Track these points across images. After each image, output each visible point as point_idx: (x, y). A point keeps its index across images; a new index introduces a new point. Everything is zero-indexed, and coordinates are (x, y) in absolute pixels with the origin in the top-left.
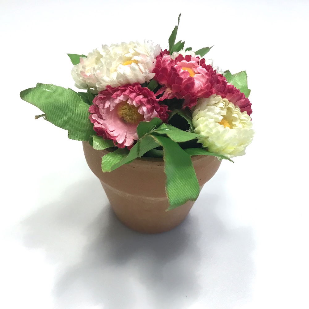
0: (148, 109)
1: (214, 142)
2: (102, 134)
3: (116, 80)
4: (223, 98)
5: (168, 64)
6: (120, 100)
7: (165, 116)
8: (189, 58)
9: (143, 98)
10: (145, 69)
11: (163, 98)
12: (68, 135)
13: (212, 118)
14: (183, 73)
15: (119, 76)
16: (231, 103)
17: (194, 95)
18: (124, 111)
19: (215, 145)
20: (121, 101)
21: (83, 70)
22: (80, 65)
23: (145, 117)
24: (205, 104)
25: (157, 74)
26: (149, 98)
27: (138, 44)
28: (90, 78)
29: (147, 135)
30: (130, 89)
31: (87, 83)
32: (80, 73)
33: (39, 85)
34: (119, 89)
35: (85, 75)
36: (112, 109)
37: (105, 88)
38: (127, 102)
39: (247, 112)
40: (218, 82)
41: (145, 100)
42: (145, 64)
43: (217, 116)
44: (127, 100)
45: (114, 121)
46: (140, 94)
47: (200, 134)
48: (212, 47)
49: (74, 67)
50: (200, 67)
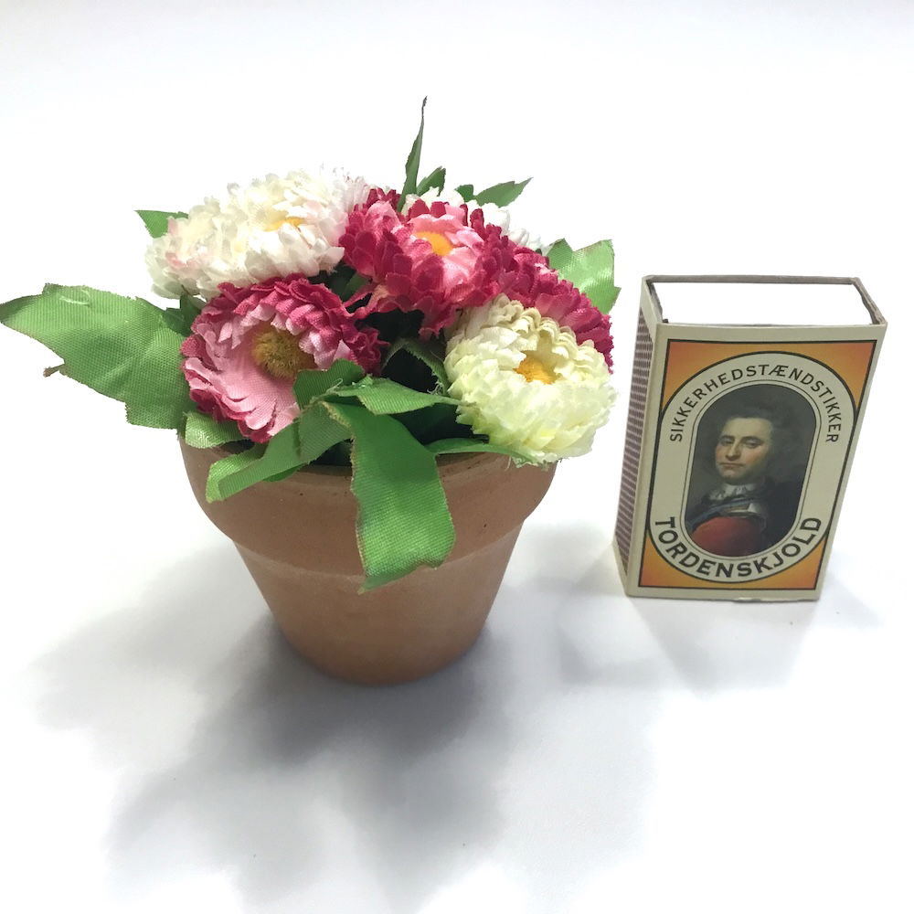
0: (323, 339)
1: (499, 421)
2: (209, 407)
3: (245, 268)
4: (526, 306)
5: (379, 226)
6: (253, 319)
7: (371, 357)
8: (440, 209)
9: (312, 311)
10: (317, 236)
11: (363, 311)
12: (125, 413)
13: (494, 357)
14: (416, 244)
15: (253, 258)
16: (549, 319)
17: (442, 298)
18: (266, 348)
19: (501, 428)
20: (258, 323)
21: (171, 249)
22: (167, 238)
23: (317, 360)
24: (476, 322)
25: (348, 250)
26: (328, 311)
27: (306, 177)
28: (187, 268)
29: (316, 402)
30: (278, 290)
31: (181, 283)
32: (163, 257)
33: (52, 289)
34: (253, 292)
35: (177, 263)
36: (236, 343)
37: (219, 291)
38: (272, 323)
39: (593, 343)
40: (513, 265)
41: (318, 315)
42: (316, 226)
43: (507, 353)
44: (272, 320)
45: (246, 376)
46: (305, 301)
47: (462, 401)
48: (526, 183)
49: (154, 242)
50: (467, 230)
